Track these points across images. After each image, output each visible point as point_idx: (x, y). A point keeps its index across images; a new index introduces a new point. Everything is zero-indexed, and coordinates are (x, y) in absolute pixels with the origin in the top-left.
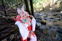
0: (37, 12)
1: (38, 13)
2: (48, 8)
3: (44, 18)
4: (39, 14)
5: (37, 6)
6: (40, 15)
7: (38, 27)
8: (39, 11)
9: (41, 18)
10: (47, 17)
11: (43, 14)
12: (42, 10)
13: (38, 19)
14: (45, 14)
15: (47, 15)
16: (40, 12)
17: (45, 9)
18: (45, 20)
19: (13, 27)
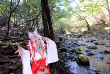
0: (73, 34)
1: (74, 39)
2: (101, 28)
3: (87, 51)
4: (76, 41)
5: (73, 22)
6: (80, 42)
7: (66, 68)
8: (79, 34)
9: (80, 50)
10: (96, 48)
11: (87, 40)
12: (85, 32)
13: (73, 51)
14: (92, 41)
15: (97, 44)
16: (80, 36)
17: (94, 30)
18: (88, 55)
19: (13, 61)
